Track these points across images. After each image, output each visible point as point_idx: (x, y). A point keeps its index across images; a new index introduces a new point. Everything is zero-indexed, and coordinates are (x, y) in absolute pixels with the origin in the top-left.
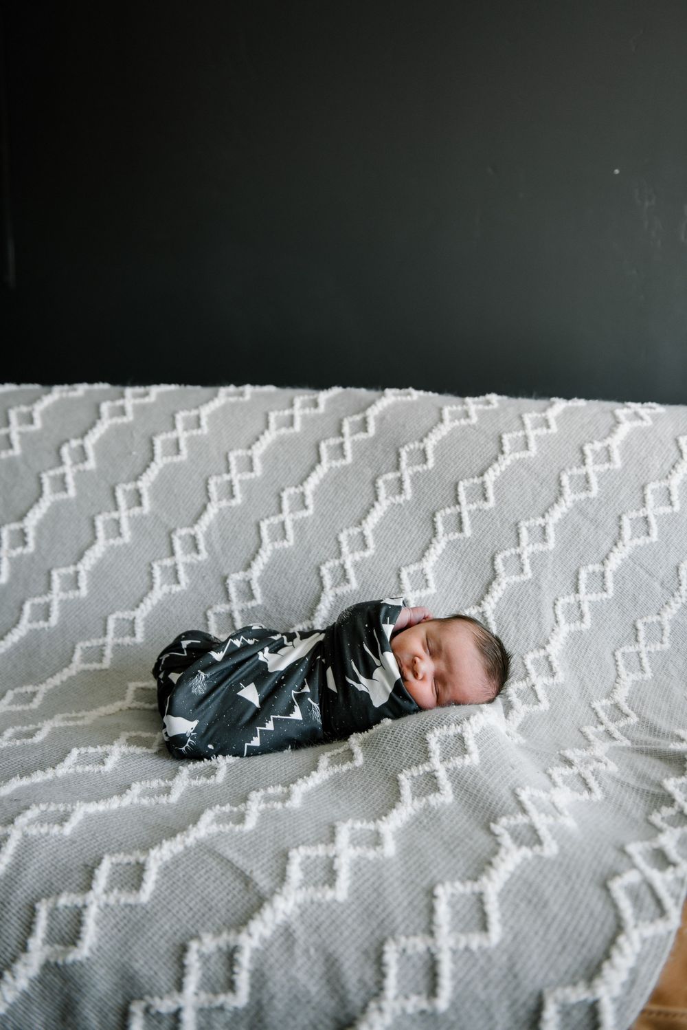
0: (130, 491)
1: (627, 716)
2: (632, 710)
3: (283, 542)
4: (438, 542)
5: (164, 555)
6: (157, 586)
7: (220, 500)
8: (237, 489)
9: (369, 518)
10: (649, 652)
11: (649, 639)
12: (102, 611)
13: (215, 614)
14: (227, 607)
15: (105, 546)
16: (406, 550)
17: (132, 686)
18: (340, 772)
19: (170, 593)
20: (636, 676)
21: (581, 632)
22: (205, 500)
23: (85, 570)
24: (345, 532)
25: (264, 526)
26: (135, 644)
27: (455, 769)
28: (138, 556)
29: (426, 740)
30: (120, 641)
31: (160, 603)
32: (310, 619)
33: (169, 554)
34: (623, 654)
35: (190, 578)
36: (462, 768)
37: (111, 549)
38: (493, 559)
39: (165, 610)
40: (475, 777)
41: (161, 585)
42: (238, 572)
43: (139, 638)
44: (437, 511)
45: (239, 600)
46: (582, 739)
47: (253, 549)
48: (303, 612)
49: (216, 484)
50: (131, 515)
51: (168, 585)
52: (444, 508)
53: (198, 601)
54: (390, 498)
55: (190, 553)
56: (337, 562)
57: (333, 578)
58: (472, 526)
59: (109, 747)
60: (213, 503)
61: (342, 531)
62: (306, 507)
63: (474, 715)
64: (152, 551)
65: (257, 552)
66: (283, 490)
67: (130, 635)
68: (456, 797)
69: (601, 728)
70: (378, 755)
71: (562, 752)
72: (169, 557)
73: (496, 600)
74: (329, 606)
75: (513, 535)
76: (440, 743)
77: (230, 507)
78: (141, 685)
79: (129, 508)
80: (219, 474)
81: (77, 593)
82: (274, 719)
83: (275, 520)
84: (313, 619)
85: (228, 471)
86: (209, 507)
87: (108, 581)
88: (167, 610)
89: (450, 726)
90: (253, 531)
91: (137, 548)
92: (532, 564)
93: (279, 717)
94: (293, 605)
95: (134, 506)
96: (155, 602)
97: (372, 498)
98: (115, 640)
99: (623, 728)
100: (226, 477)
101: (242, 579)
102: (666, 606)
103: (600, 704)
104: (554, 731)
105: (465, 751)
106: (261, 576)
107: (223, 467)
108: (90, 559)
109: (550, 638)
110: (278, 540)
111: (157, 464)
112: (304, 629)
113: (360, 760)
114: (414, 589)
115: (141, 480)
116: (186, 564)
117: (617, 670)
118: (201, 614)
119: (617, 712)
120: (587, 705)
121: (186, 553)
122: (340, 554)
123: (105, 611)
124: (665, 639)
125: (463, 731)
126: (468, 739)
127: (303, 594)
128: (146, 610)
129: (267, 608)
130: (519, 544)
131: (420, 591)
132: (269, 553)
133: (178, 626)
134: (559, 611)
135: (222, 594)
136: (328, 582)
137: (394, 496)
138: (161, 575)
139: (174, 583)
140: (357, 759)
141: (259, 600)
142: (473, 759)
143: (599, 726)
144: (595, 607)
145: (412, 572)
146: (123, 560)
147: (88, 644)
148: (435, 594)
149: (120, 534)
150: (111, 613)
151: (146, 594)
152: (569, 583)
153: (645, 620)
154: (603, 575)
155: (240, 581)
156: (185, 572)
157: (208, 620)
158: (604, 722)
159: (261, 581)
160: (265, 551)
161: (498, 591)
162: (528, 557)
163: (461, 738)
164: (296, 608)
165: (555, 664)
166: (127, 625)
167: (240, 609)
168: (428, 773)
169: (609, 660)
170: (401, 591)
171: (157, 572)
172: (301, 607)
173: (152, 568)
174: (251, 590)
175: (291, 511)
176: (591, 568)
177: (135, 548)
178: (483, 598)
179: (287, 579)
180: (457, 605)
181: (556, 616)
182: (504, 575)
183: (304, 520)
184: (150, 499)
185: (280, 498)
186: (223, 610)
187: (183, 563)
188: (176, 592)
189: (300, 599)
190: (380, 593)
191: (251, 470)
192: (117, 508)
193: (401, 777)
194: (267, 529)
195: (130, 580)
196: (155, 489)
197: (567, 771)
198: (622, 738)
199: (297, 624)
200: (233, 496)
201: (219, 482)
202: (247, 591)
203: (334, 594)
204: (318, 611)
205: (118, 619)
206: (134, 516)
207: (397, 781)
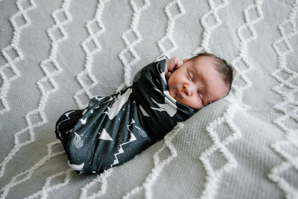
0: (10, 50)
1: (291, 74)
2: (293, 70)
3: (96, 50)
4: (171, 22)
5: (41, 77)
6: (44, 93)
7: (57, 39)
8: (63, 31)
9: (134, 23)
10: (289, 39)
11: (287, 32)
12: (21, 114)
13: (78, 96)
14: (82, 91)
15: (9, 82)
16: (157, 32)
17: (50, 146)
18: (167, 164)
19: (52, 94)
20: (287, 53)
21: (253, 41)
22: (49, 42)
23: (4, 98)
24: (124, 34)
25: (84, 45)
26: (44, 125)
27: (230, 144)
28: (28, 82)
29: (207, 131)
30: (36, 126)
31: (49, 100)
32: (123, 82)
33: (43, 75)
34: (277, 44)
35: (59, 83)
36: (234, 141)
37: (13, 83)
38: (200, 21)
39: (53, 103)
40: (244, 145)
41: (46, 92)
42: (80, 72)
43: (45, 121)
44: (165, 6)
45: (87, 86)
46: (276, 94)
47: (83, 58)
48: (119, 80)
49: (52, 32)
50: (16, 63)
51: (49, 90)
52: (168, 4)
53: (67, 93)
54: (140, 8)
55: (53, 71)
56: (126, 50)
57: (127, 59)
58: (185, 8)
59: (40, 192)
60: (54, 42)
61: (122, 34)
62: (101, 28)
63: (228, 108)
64: (34, 77)
65: (86, 59)
66: (86, 23)
67: (40, 121)
68: (238, 161)
69: (282, 85)
70: (184, 147)
71: (273, 107)
72: (44, 77)
73: (208, 41)
74: (130, 73)
75: (206, 5)
76: (215, 131)
77: (64, 41)
78: (54, 143)
79: (13, 59)
80: (51, 26)
81: (4, 110)
82: (122, 146)
83: (88, 40)
84: (125, 82)
85: (55, 23)
86: (53, 45)
87: (18, 99)
88: (54, 103)
89: (218, 119)
90: (79, 49)
91: (26, 78)
92: (220, 16)
93: (124, 144)
94: (113, 79)
95: (15, 57)
96: (46, 101)
97: (131, 12)
98: (33, 126)
99: (292, 81)
100: (55, 27)
101: (84, 75)
102: (291, 13)
103: (276, 73)
104: (260, 95)
105: (232, 131)
106: (92, 70)
107: (52, 22)
108: (4, 91)
109: (240, 50)
110: (94, 49)
111: (17, 32)
112: (122, 88)
113: (175, 153)
114: (167, 50)
115: (12, 43)
116: (54, 77)
117: (276, 53)
118: (71, 99)
119: (285, 74)
120: (269, 76)
121: (51, 71)
122: (125, 46)
123: (23, 114)
124: (294, 30)
125: (226, 120)
126: (230, 123)
127: (116, 71)
128: (43, 106)
129: (102, 84)
130: (210, 9)
131: (171, 50)
132: (92, 58)
133: (62, 108)
134: (240, 35)
135: (77, 86)
136: (125, 61)
137: (141, 7)
138: (44, 87)
139: (52, 89)
140: (173, 153)
141: (96, 82)
142: (238, 135)
143: (280, 84)
144: (257, 27)
145: (163, 42)
146: (22, 86)
147: (20, 133)
148: (178, 49)
149: (14, 74)
150: (26, 114)
151: (40, 99)
152: (240, 19)
153: (282, 24)
154: (256, 9)
155: (83, 76)
156: (55, 81)
157: (76, 100)
158: (281, 81)
159: (93, 73)
160: (90, 57)
161: (208, 36)
162: (217, 14)
163: (226, 124)
164: (115, 80)
165: (247, 62)
166: (37, 116)
167: (89, 89)
168: (216, 151)
169: (271, 50)
170: (161, 53)
171: (41, 86)
172: (117, 78)
173: (38, 85)
174: (90, 79)
175: (95, 33)
176: (249, 7)
177: (25, 78)
178: (201, 42)
179: (105, 67)
180: (190, 51)
181: (239, 38)
182: (208, 27)
183: (102, 35)
184: (22, 51)
185: (86, 28)
186: (81, 93)
187: (52, 77)
188: (54, 92)
189: (115, 74)
190: (152, 57)
191: (67, 19)
192: (7, 61)
193: (202, 158)
194: (86, 46)
195: (29, 95)
196: (22, 44)
197: (283, 118)
198: (295, 86)
199: (118, 87)
200: (62, 35)
201: (53, 30)
202: (88, 80)
203: (130, 66)
204: (125, 77)
205: (31, 116)
206: (17, 62)
207: (200, 162)
